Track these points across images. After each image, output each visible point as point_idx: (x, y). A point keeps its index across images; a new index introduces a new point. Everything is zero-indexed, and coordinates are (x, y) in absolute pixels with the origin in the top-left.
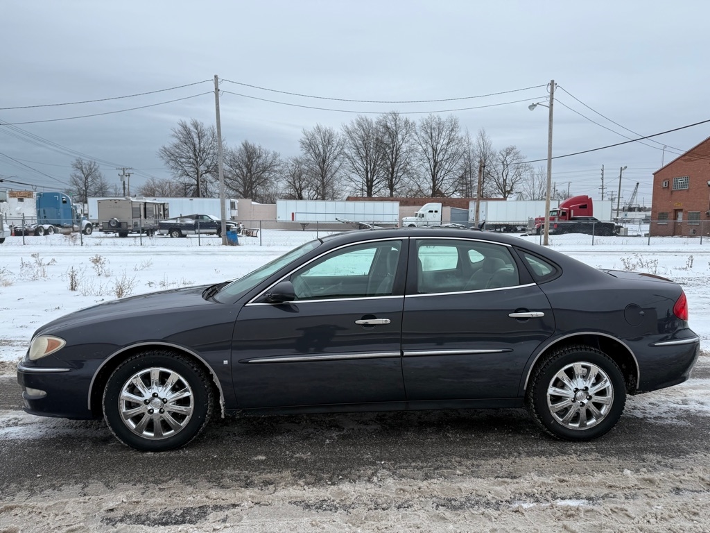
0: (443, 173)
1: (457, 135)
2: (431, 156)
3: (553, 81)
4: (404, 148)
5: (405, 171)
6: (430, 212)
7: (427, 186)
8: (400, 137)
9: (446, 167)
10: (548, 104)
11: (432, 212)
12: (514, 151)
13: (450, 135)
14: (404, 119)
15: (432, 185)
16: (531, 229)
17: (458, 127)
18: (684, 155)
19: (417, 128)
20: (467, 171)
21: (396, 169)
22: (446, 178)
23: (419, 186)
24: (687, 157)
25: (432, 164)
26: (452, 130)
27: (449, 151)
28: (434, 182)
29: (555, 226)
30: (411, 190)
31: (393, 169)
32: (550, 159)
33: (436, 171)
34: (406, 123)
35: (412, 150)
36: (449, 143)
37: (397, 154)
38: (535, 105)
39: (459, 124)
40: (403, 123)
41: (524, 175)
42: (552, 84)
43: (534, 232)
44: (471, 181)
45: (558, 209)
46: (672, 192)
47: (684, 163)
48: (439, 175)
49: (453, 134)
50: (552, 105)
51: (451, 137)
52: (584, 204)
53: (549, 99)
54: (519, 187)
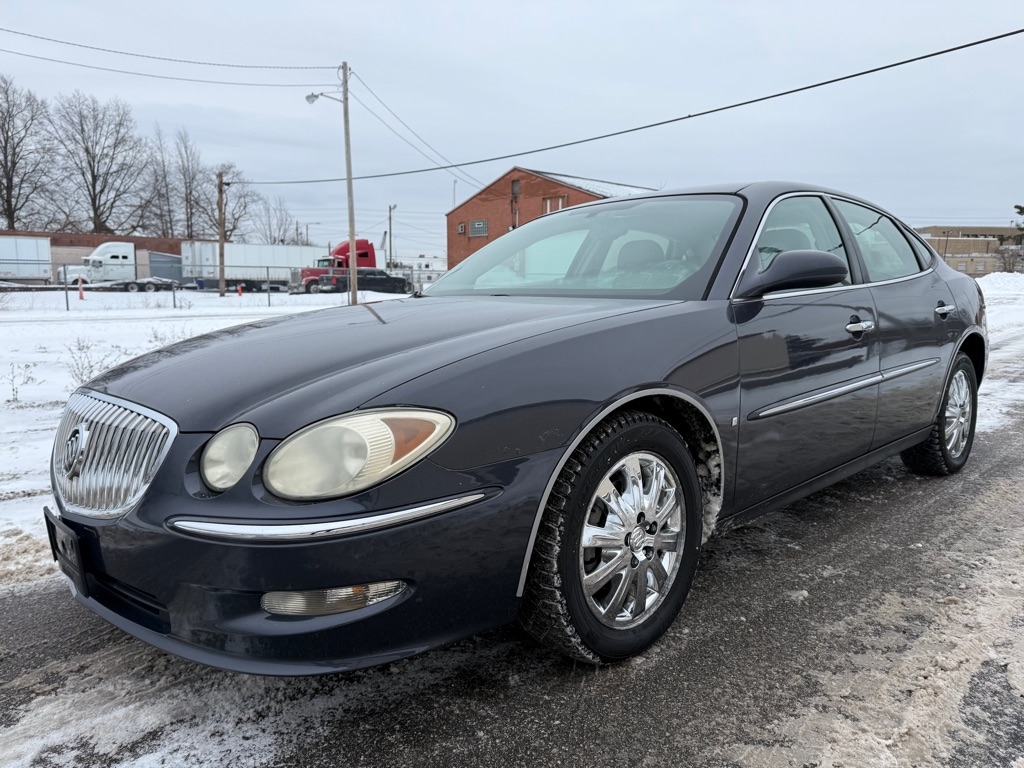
0: (112, 194)
1: (130, 133)
2: (85, 164)
3: (345, 64)
4: (30, 144)
5: (37, 188)
6: (113, 257)
7: (84, 214)
8: (19, 123)
9: (117, 184)
10: (340, 96)
11: (117, 257)
12: (232, 170)
13: (118, 132)
14: (25, 92)
15: (92, 215)
16: (296, 285)
17: (131, 121)
18: (480, 194)
19: (51, 111)
20: (161, 193)
21: (16, 180)
22: (117, 203)
23: (67, 216)
24: (483, 196)
25: (89, 177)
26: (120, 124)
27: (119, 159)
28: (96, 209)
29: (334, 281)
30: (54, 221)
31: (10, 180)
32: (350, 180)
33: (98, 189)
34: (30, 99)
35: (49, 150)
36: (115, 146)
37: (14, 154)
38: (317, 97)
39: (133, 115)
40: (23, 100)
41: (252, 208)
42: (344, 67)
43: (302, 289)
44: (170, 211)
45: (331, 257)
46: (469, 238)
47: (480, 203)
48: (103, 198)
49: (122, 131)
50: (346, 99)
51: (120, 136)
52: (364, 251)
53: (341, 89)
54: (245, 225)
